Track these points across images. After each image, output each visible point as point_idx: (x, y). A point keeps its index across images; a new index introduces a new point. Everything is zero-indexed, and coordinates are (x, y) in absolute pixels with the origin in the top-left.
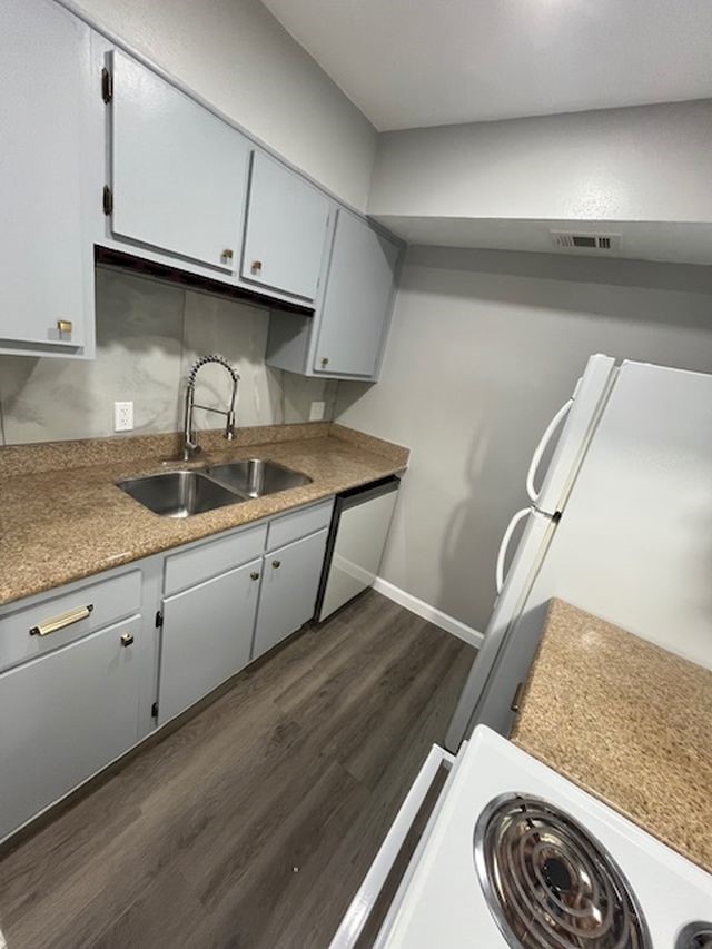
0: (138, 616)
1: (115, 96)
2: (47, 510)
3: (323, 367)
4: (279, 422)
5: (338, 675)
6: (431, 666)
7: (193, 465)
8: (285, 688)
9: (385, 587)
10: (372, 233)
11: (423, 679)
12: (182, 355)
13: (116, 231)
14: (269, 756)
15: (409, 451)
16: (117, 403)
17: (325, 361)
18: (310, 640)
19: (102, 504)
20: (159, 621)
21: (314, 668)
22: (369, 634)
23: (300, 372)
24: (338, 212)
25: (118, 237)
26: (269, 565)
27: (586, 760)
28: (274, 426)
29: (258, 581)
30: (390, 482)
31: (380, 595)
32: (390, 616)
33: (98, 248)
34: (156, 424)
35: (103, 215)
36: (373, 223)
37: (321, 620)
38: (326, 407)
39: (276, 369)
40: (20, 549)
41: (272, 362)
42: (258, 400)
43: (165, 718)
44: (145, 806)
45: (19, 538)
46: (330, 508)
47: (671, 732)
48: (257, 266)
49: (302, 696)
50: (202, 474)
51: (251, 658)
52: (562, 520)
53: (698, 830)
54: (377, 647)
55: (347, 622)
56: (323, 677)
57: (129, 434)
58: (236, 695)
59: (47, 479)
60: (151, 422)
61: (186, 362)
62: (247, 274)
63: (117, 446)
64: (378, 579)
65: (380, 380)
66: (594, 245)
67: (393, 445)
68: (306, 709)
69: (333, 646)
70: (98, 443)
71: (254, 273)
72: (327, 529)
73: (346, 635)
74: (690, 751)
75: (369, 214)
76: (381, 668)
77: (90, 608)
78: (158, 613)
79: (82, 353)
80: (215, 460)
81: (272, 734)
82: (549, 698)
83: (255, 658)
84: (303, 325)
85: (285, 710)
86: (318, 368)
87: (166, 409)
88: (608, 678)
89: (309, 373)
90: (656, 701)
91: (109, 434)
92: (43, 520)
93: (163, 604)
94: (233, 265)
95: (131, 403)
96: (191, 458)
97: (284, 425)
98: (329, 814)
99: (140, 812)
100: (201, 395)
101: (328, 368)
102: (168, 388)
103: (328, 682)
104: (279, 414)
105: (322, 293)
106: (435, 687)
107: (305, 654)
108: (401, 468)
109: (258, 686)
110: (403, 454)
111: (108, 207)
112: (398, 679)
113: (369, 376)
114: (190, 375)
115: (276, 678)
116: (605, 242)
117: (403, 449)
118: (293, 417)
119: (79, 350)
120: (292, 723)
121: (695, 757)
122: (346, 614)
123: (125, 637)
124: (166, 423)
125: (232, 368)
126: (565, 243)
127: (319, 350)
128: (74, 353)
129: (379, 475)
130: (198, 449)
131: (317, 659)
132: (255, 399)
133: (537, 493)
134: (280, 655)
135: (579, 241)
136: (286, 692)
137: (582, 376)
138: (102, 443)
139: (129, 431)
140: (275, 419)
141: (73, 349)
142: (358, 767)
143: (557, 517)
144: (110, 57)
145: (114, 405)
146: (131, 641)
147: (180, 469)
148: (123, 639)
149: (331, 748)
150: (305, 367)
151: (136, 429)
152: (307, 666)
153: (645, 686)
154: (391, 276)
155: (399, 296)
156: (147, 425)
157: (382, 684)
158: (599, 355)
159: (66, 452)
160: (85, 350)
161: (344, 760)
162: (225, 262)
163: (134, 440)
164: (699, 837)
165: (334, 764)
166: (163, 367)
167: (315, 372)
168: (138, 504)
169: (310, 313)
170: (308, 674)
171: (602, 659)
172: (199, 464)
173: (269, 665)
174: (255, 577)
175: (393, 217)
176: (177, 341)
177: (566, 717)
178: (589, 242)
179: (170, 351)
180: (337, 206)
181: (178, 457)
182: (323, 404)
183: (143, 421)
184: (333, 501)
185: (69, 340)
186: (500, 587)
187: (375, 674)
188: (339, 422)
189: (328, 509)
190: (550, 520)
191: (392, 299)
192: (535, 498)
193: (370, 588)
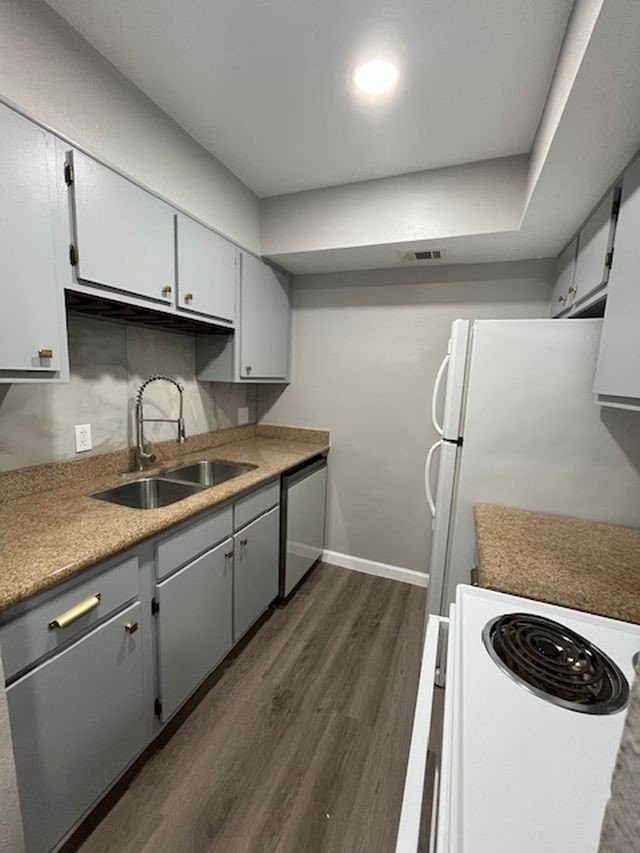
0: (137, 603)
1: (76, 181)
2: (34, 523)
3: (248, 373)
4: (214, 429)
5: (313, 640)
6: (390, 610)
7: (149, 473)
8: (270, 663)
9: (333, 557)
10: (268, 268)
11: (386, 621)
12: (127, 379)
13: (82, 277)
14: (274, 725)
15: (328, 433)
16: (77, 427)
17: (249, 369)
18: (279, 617)
19: (83, 510)
20: (155, 608)
21: (291, 639)
22: (330, 600)
23: (229, 380)
24: (241, 255)
25: (82, 282)
26: (237, 544)
27: (538, 585)
28: (211, 432)
29: (231, 559)
30: (318, 460)
31: (330, 565)
32: (343, 579)
33: (67, 292)
34: (111, 443)
35: (70, 266)
36: (266, 260)
37: (286, 595)
38: (250, 410)
39: (206, 382)
40: (24, 553)
41: (203, 377)
42: (195, 412)
43: (167, 714)
44: (165, 809)
45: (20, 546)
46: (278, 487)
47: (584, 559)
48: (189, 297)
49: (287, 665)
50: (160, 479)
51: (234, 642)
52: (464, 443)
53: (622, 604)
54: (340, 607)
55: (308, 594)
56: (301, 645)
57: (88, 455)
58: (226, 682)
59: (20, 502)
60: (109, 439)
61: (131, 384)
62: (182, 304)
63: (79, 466)
64: (325, 551)
65: (292, 380)
66: (430, 257)
67: (313, 431)
68: (293, 676)
69: (301, 616)
70: (63, 465)
71: (187, 303)
72: (278, 507)
73: (311, 603)
74: (600, 566)
75: (263, 254)
76: (349, 623)
77: (98, 596)
78: (154, 599)
79: (59, 378)
80: (168, 466)
81: (270, 707)
82: (498, 558)
83: (237, 641)
84: (226, 343)
85: (276, 681)
86: (244, 375)
87: (118, 428)
88: (531, 539)
90: (568, 545)
91: (71, 456)
92: (34, 531)
93: (156, 590)
94: (171, 298)
95: (89, 425)
96: (146, 467)
97: (218, 431)
98: (343, 757)
99: (161, 818)
100: (148, 412)
101: (252, 374)
102: (119, 408)
103: (307, 647)
104: (214, 421)
105: (238, 315)
106: (398, 627)
107: (278, 631)
108: (326, 447)
109: (243, 669)
110: (324, 437)
111: (74, 260)
112: (366, 628)
113: (283, 379)
114: (138, 394)
115: (258, 657)
116: (437, 254)
117: (324, 432)
118: (226, 423)
119: (56, 375)
120: (286, 691)
121: (603, 569)
122: (305, 587)
123: (129, 625)
124: (120, 440)
125: (177, 382)
126: (410, 259)
127: (243, 360)
128: (52, 377)
129: (310, 454)
130: (153, 458)
131: (290, 632)
132: (192, 411)
133: (442, 428)
134: (257, 636)
135: (421, 256)
136: (273, 666)
137: (450, 337)
138: (65, 465)
139: (90, 450)
140: (210, 427)
141: (51, 374)
142: (355, 711)
143: (459, 442)
144: (70, 155)
145: (74, 429)
146: (134, 628)
147: (139, 478)
148: (127, 628)
149: (326, 702)
150: (233, 374)
151: (95, 448)
152: (282, 640)
153: (557, 539)
154: (287, 301)
155: (295, 314)
156: (104, 444)
157: (354, 636)
158: (458, 321)
159: (33, 478)
160: (61, 374)
161: (342, 708)
162: (165, 296)
163: (94, 459)
164: (624, 608)
165: (334, 714)
166: (113, 391)
167: (242, 378)
168: (117, 505)
169: (231, 332)
170: (287, 644)
171: (523, 530)
172: (155, 471)
173: (249, 648)
174: (230, 555)
175: (282, 255)
176: (123, 369)
177: (514, 566)
178: (425, 255)
179: (118, 377)
180: (241, 251)
181: (133, 468)
182: (247, 409)
183: (100, 441)
184: (279, 481)
185: (49, 366)
186: (433, 509)
187: (345, 630)
188: (263, 422)
189: (277, 488)
190: (456, 445)
191: (290, 316)
192: (441, 432)
193: (318, 562)
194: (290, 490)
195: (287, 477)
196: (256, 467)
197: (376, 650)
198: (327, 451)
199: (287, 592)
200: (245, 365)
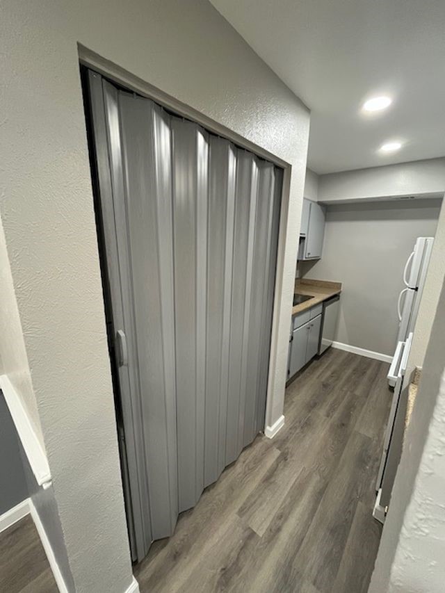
5: (335, 372)
6: (371, 368)
9: (338, 345)
10: (319, 206)
15: (341, 284)
17: (309, 254)
24: (311, 204)
29: (309, 330)
30: (336, 297)
31: (336, 349)
32: (343, 357)
36: (320, 203)
37: (319, 355)
49: (325, 377)
52: (418, 290)
55: (328, 357)
56: (330, 372)
64: (334, 342)
65: (322, 258)
69: (327, 364)
72: (321, 315)
73: (330, 361)
75: (318, 201)
76: (351, 370)
86: (307, 256)
89: (304, 259)
93: (293, 333)
101: (310, 256)
103: (332, 373)
105: (307, 231)
106: (376, 374)
108: (339, 291)
110: (339, 285)
112: (359, 372)
113: (318, 257)
117: (338, 283)
122: (326, 353)
127: (308, 250)
129: (333, 293)
133: (408, 282)
137: (415, 244)
143: (416, 289)
149: (345, 389)
150: (303, 257)
154: (324, 217)
155: (326, 224)
157: (354, 374)
158: (420, 238)
161: (352, 392)
169: (304, 239)
174: (309, 328)
180: (310, 202)
184: (322, 304)
186: (401, 318)
187: (349, 371)
188: (305, 277)
189: (321, 307)
190: (414, 291)
191: (324, 226)
192: (408, 285)
193: (330, 347)
194: (326, 308)
195: (325, 302)
196: (313, 297)
197: (365, 379)
198: (340, 293)
199: (321, 352)
200: (308, 252)
